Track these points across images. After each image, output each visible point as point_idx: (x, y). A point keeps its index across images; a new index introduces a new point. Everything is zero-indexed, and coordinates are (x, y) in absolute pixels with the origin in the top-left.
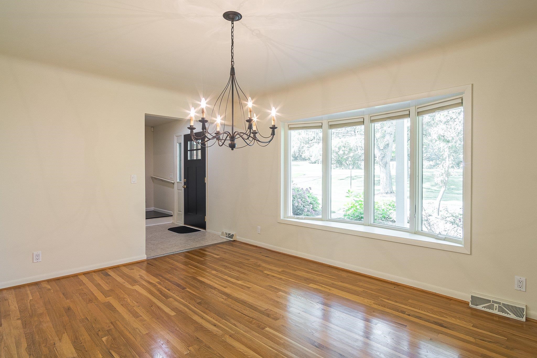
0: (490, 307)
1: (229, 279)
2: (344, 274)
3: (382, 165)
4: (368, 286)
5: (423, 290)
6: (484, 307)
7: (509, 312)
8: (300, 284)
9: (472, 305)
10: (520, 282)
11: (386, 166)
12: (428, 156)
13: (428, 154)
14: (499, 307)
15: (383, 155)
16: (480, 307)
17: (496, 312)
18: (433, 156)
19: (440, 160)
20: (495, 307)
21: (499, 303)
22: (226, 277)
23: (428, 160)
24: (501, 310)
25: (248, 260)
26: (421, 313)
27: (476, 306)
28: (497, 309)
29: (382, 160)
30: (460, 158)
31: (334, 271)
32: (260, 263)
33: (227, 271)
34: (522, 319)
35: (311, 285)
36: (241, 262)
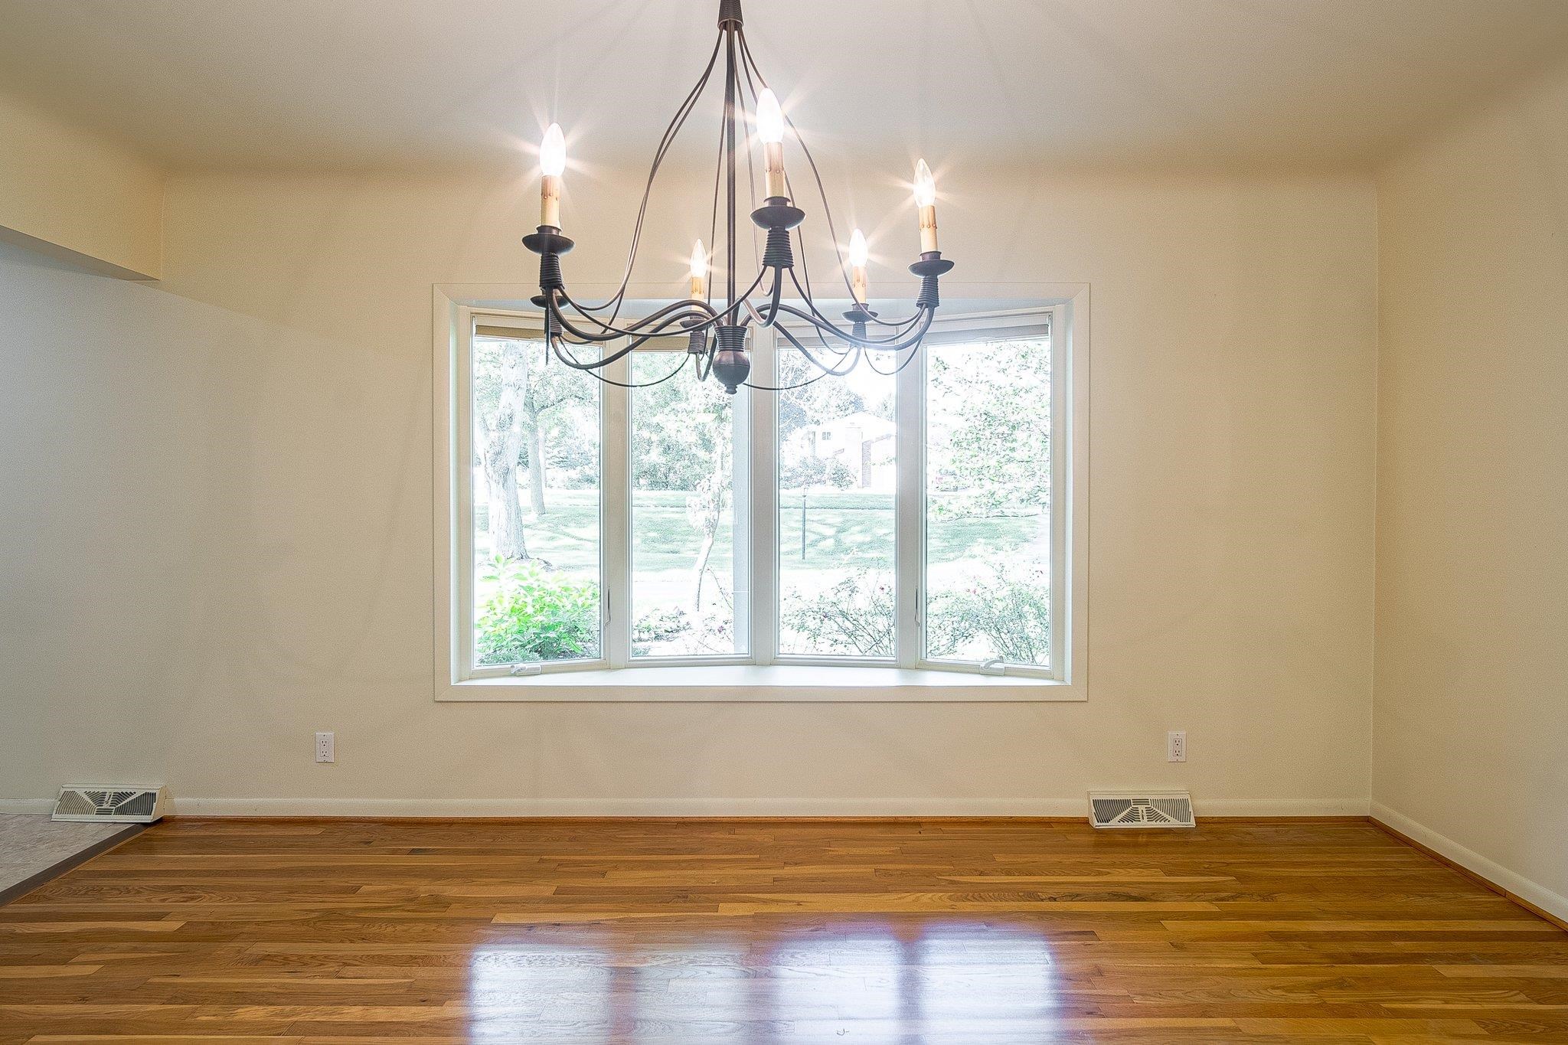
0: (1131, 818)
1: (381, 1014)
2: (764, 837)
3: (496, 477)
4: (866, 851)
5: (981, 818)
6: (1123, 820)
7: (1167, 816)
8: (691, 917)
9: (1099, 824)
10: (1177, 742)
11: (505, 480)
12: (562, 455)
13: (562, 448)
14: (1148, 809)
15: (498, 449)
16: (1115, 823)
17: (1144, 824)
18: (573, 456)
19: (591, 465)
20: (1140, 812)
21: (1144, 802)
22: (354, 1013)
23: (562, 464)
24: (1152, 816)
25: (354, 890)
26: (1063, 883)
27: (1107, 824)
28: (1145, 817)
29: (494, 462)
30: (644, 461)
31: (716, 835)
32: (424, 888)
33: (317, 981)
34: (1189, 823)
35: (726, 910)
36: (332, 911)
